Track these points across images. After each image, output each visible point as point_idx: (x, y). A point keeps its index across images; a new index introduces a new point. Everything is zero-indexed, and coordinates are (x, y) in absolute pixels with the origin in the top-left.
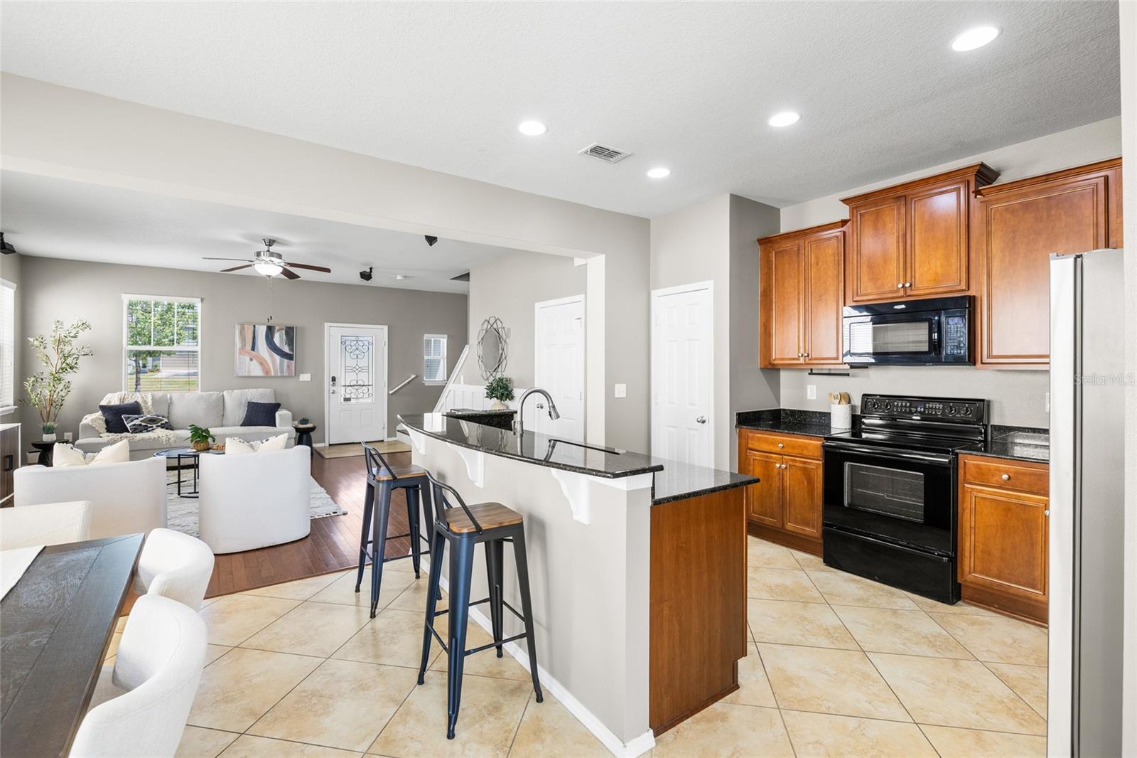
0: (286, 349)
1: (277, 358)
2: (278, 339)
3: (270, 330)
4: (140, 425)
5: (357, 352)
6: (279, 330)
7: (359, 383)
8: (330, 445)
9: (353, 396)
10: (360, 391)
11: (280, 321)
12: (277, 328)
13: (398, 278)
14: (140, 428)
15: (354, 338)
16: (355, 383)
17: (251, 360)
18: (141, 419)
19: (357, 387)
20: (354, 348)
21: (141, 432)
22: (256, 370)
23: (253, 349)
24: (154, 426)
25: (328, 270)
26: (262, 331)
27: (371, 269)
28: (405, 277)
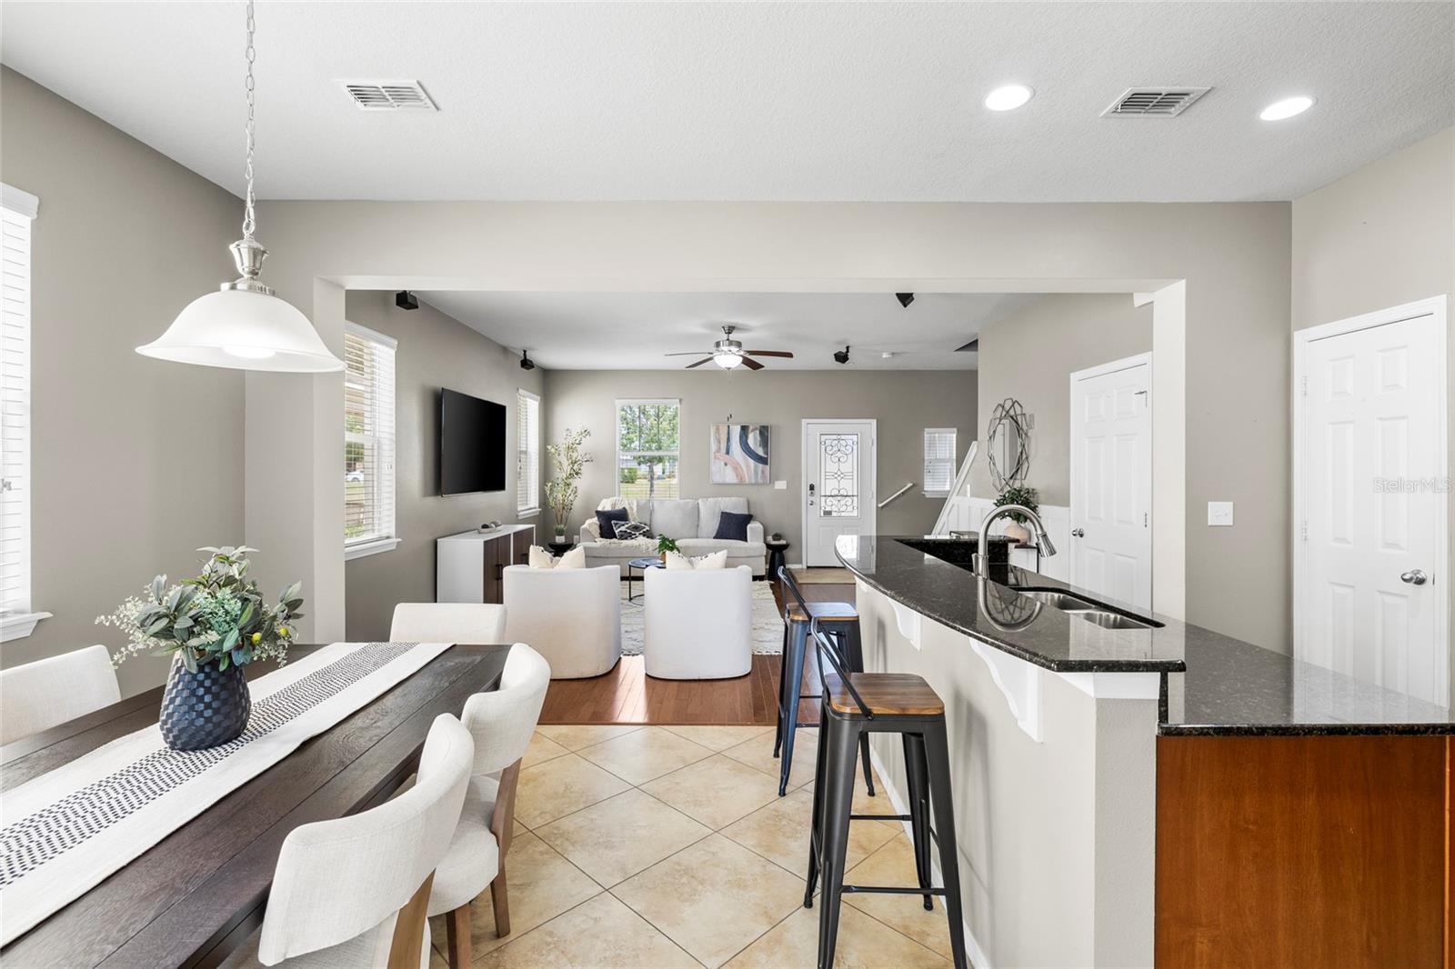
0: (760, 452)
1: (751, 462)
2: (753, 440)
3: (744, 429)
4: (626, 532)
5: (839, 454)
6: (752, 431)
7: (843, 492)
8: (808, 567)
9: (834, 508)
10: (842, 502)
11: (755, 421)
12: (751, 428)
13: (884, 356)
14: (626, 535)
15: (835, 437)
16: (836, 493)
17: (726, 464)
18: (626, 526)
19: (839, 498)
20: (835, 449)
21: (626, 538)
22: (730, 477)
23: (728, 453)
24: (637, 533)
25: (790, 355)
26: (736, 431)
27: (848, 348)
28: (893, 354)
